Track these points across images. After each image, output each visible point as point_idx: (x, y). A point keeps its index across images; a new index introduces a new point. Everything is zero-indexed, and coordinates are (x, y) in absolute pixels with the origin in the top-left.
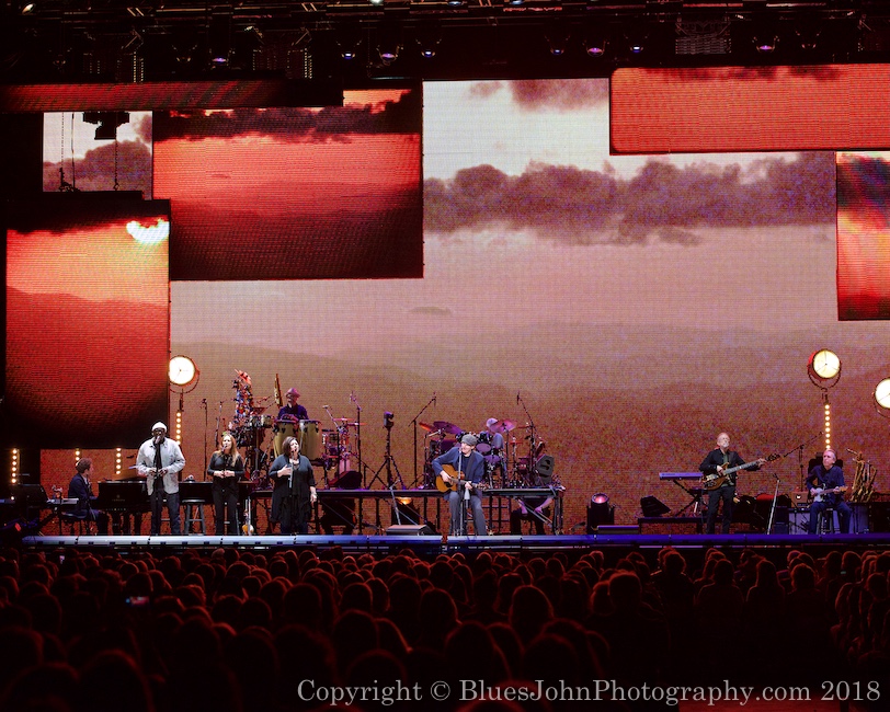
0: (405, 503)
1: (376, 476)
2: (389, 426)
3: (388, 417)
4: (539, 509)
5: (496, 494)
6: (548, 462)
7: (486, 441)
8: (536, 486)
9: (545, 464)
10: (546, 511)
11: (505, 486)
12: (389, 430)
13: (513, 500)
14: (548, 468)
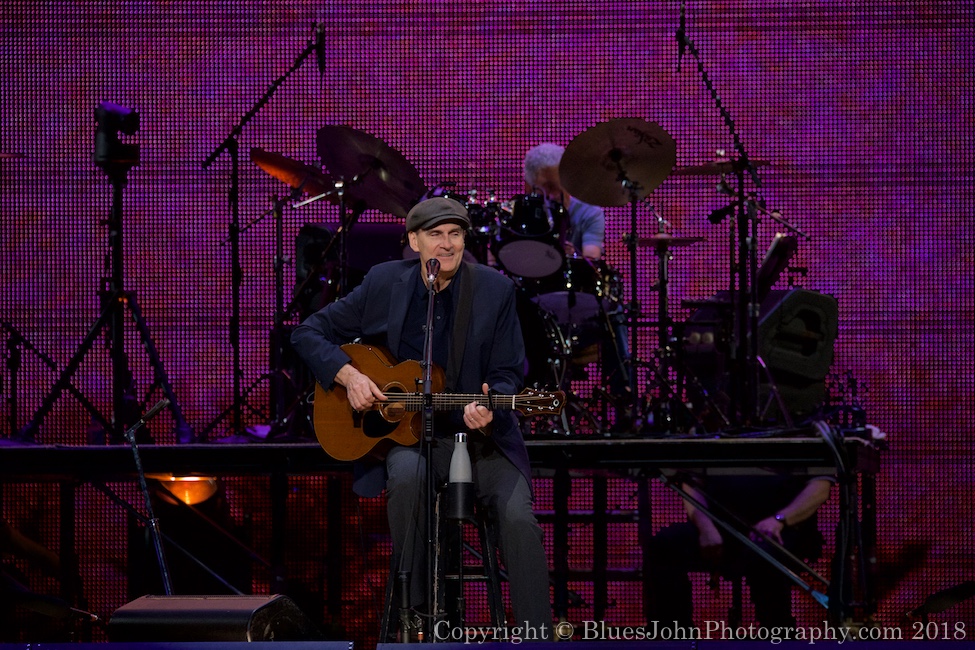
0: (188, 499)
1: (64, 382)
2: (118, 162)
3: (116, 123)
4: (771, 525)
5: (587, 458)
6: (811, 319)
7: (539, 233)
8: (758, 428)
9: (798, 327)
10: (804, 536)
11: (623, 426)
12: (119, 182)
13: (656, 483)
14: (808, 347)
